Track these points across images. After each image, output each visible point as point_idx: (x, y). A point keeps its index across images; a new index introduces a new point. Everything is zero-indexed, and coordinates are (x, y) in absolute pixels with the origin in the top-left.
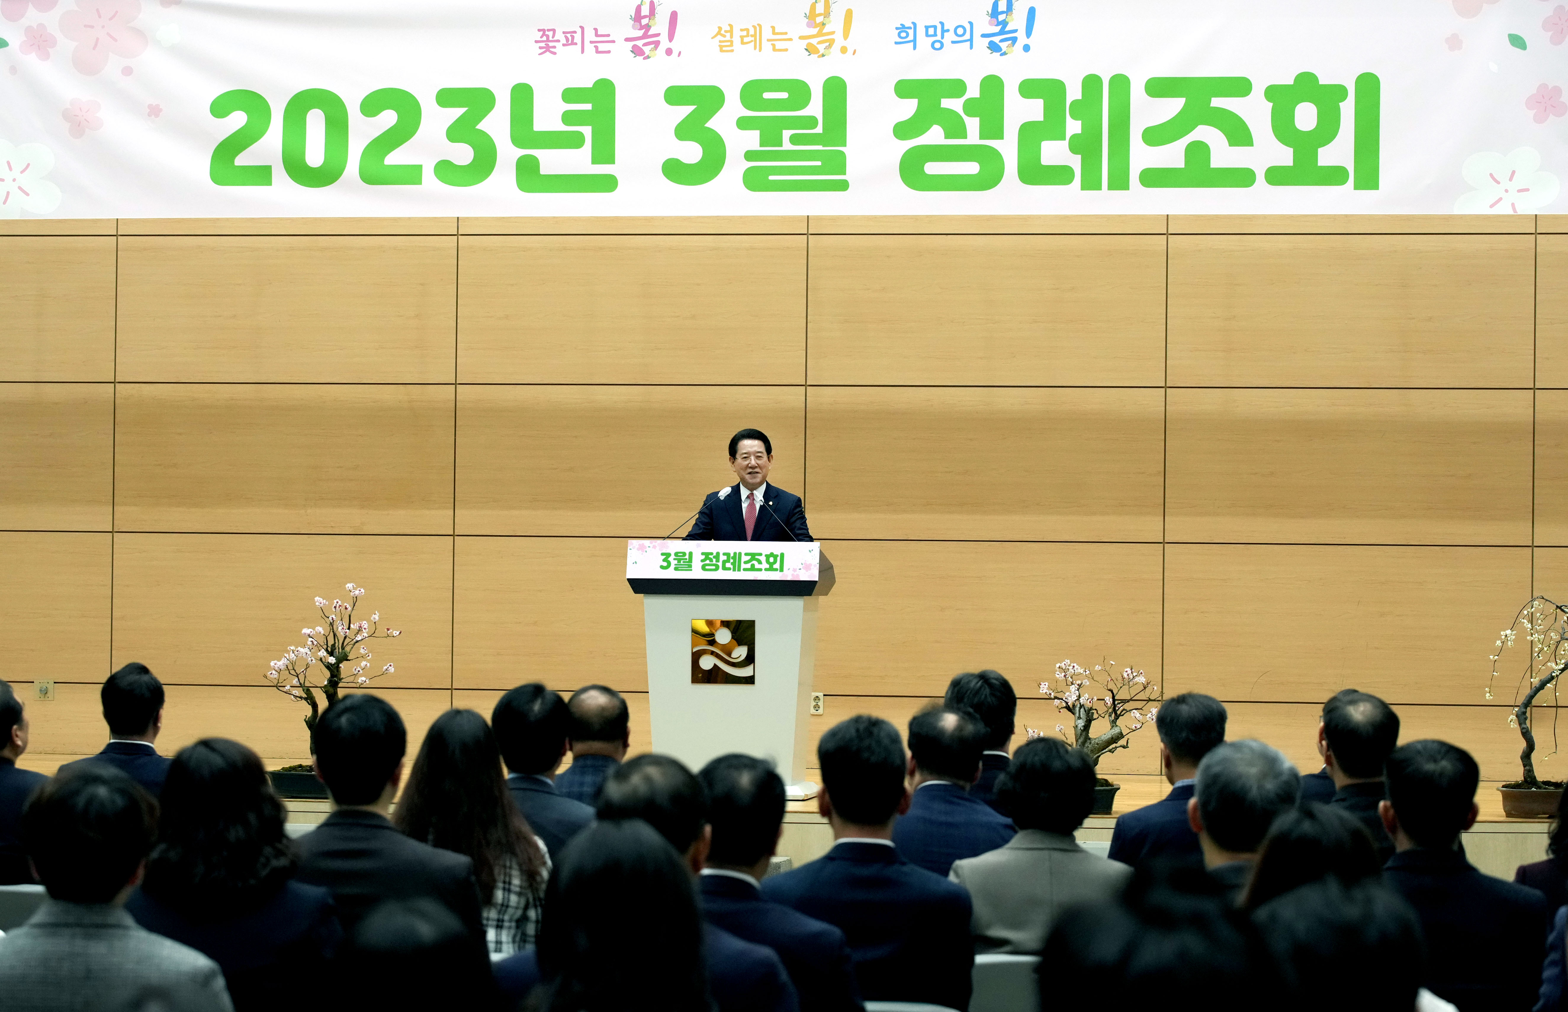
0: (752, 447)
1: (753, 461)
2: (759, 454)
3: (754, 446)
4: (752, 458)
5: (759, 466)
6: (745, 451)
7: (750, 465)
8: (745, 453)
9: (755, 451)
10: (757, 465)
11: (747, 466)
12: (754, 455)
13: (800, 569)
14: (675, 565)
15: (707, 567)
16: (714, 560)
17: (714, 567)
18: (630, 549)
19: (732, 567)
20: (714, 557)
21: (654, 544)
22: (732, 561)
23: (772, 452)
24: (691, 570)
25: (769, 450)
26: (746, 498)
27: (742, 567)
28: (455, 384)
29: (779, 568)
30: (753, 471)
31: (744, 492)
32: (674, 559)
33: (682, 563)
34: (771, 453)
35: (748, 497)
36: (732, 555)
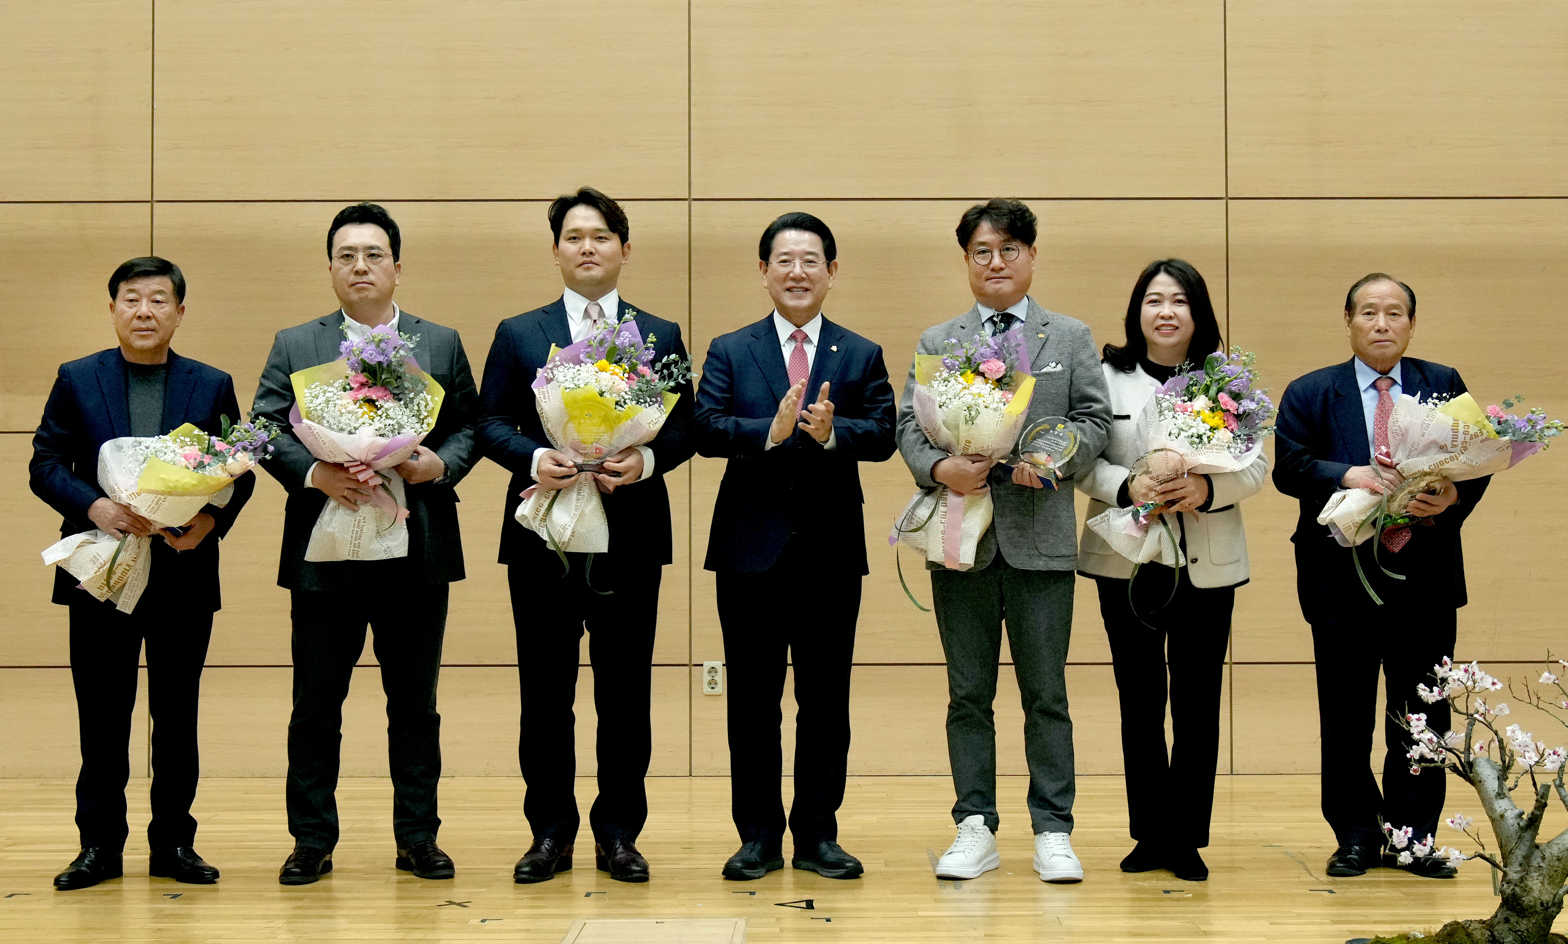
0: (797, 243)
1: (797, 269)
2: (810, 257)
3: (803, 242)
4: (798, 262)
5: (809, 278)
6: (785, 250)
7: (791, 275)
8: (785, 254)
9: (803, 250)
10: (804, 275)
11: (786, 277)
12: (801, 258)
23: (837, 257)
25: (830, 251)
26: (788, 339)
28: (151, 202)
30: (798, 285)
31: (784, 329)
34: (835, 258)
35: (792, 337)
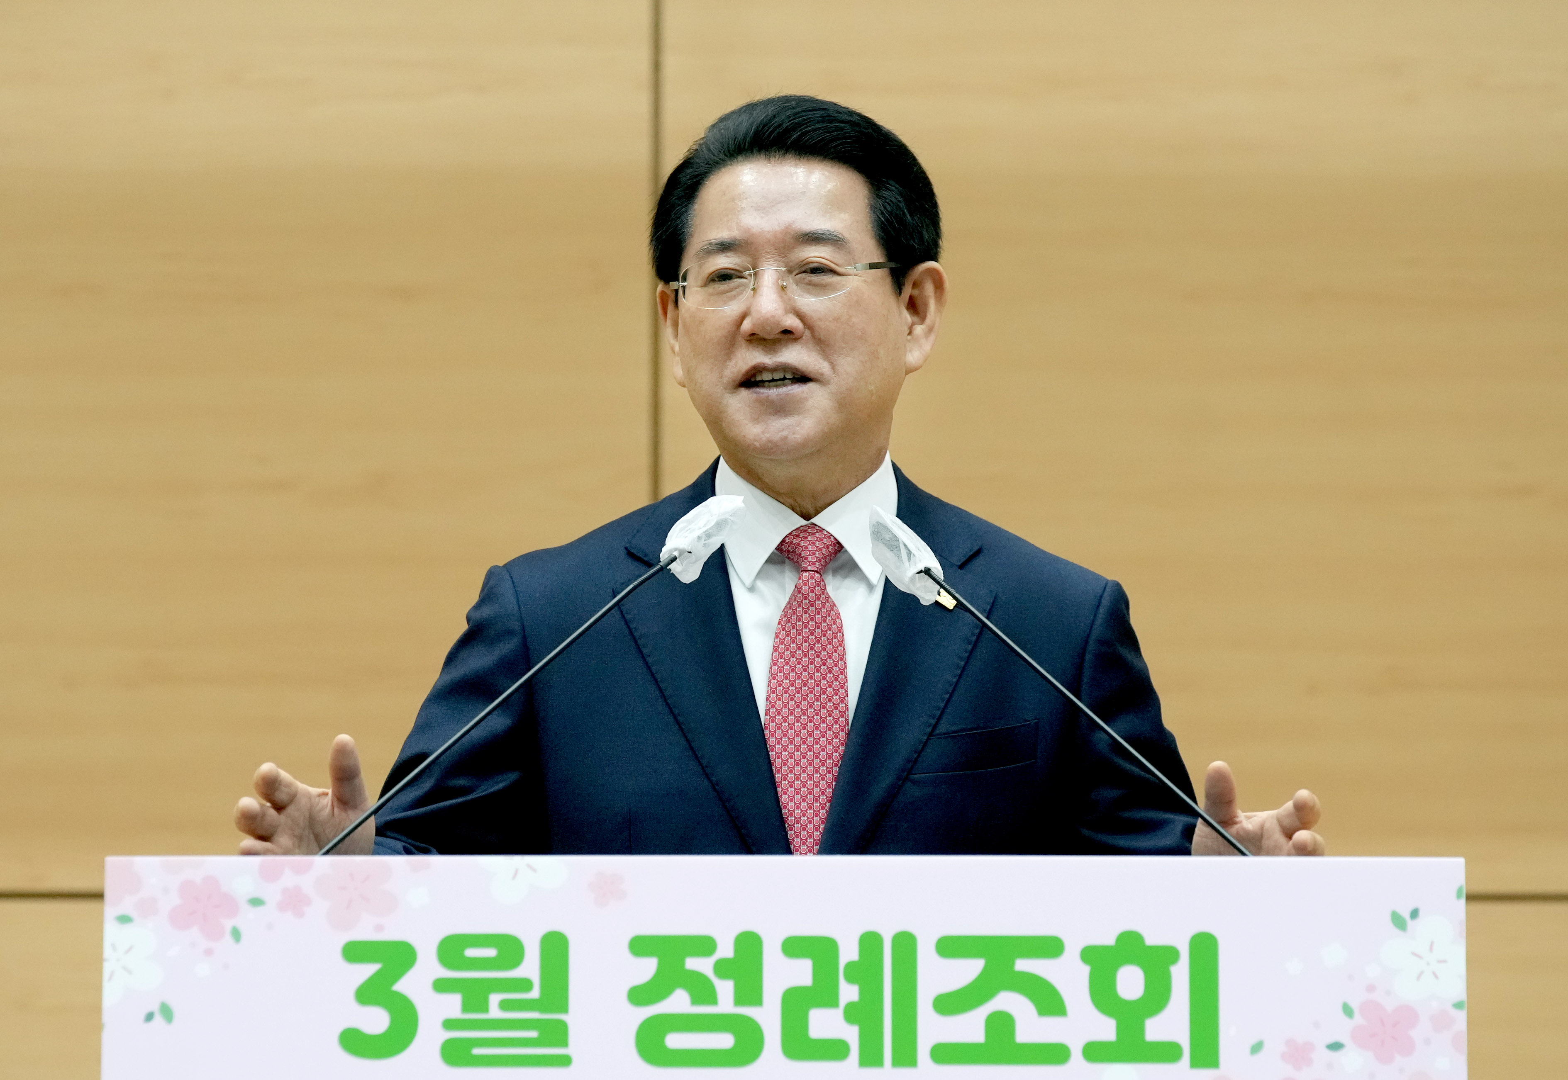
1: (769, 300)
4: (771, 275)
5: (811, 332)
11: (735, 336)
12: (783, 261)
13: (1336, 1046)
14: (449, 1024)
15: (675, 1041)
16: (725, 989)
17: (724, 1041)
18: (124, 919)
19: (851, 1034)
20: (722, 969)
21: (289, 879)
22: (849, 993)
24: (565, 1061)
27: (926, 1039)
29: (1184, 1040)
30: (775, 362)
32: (441, 986)
33: (495, 1012)
36: (849, 952)
